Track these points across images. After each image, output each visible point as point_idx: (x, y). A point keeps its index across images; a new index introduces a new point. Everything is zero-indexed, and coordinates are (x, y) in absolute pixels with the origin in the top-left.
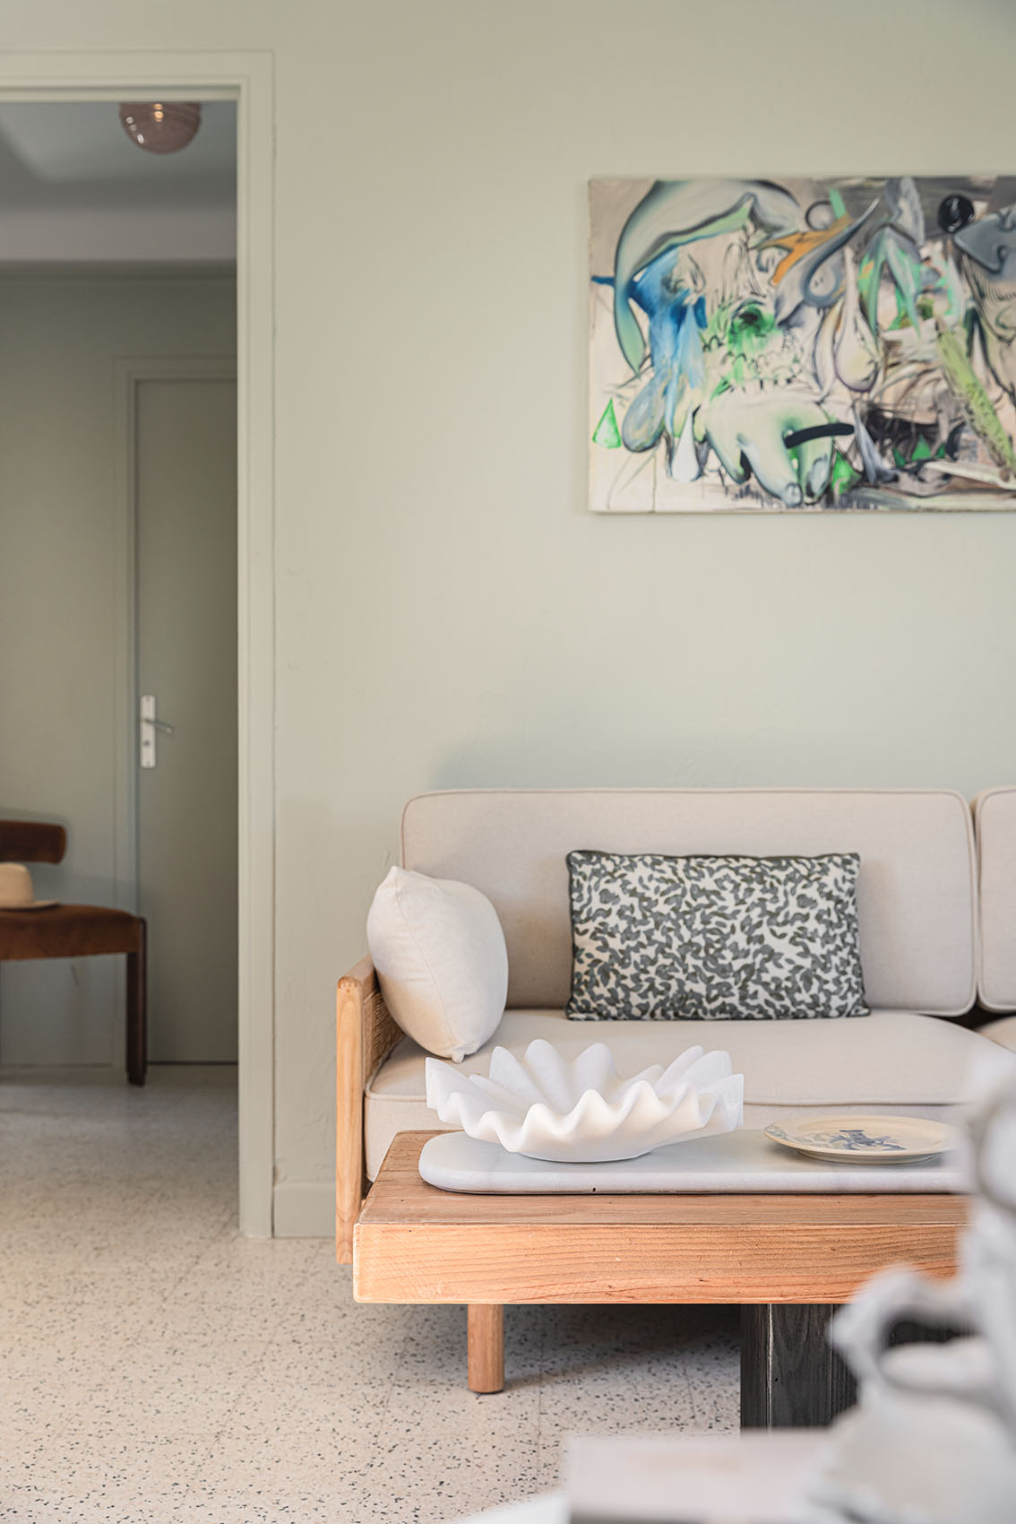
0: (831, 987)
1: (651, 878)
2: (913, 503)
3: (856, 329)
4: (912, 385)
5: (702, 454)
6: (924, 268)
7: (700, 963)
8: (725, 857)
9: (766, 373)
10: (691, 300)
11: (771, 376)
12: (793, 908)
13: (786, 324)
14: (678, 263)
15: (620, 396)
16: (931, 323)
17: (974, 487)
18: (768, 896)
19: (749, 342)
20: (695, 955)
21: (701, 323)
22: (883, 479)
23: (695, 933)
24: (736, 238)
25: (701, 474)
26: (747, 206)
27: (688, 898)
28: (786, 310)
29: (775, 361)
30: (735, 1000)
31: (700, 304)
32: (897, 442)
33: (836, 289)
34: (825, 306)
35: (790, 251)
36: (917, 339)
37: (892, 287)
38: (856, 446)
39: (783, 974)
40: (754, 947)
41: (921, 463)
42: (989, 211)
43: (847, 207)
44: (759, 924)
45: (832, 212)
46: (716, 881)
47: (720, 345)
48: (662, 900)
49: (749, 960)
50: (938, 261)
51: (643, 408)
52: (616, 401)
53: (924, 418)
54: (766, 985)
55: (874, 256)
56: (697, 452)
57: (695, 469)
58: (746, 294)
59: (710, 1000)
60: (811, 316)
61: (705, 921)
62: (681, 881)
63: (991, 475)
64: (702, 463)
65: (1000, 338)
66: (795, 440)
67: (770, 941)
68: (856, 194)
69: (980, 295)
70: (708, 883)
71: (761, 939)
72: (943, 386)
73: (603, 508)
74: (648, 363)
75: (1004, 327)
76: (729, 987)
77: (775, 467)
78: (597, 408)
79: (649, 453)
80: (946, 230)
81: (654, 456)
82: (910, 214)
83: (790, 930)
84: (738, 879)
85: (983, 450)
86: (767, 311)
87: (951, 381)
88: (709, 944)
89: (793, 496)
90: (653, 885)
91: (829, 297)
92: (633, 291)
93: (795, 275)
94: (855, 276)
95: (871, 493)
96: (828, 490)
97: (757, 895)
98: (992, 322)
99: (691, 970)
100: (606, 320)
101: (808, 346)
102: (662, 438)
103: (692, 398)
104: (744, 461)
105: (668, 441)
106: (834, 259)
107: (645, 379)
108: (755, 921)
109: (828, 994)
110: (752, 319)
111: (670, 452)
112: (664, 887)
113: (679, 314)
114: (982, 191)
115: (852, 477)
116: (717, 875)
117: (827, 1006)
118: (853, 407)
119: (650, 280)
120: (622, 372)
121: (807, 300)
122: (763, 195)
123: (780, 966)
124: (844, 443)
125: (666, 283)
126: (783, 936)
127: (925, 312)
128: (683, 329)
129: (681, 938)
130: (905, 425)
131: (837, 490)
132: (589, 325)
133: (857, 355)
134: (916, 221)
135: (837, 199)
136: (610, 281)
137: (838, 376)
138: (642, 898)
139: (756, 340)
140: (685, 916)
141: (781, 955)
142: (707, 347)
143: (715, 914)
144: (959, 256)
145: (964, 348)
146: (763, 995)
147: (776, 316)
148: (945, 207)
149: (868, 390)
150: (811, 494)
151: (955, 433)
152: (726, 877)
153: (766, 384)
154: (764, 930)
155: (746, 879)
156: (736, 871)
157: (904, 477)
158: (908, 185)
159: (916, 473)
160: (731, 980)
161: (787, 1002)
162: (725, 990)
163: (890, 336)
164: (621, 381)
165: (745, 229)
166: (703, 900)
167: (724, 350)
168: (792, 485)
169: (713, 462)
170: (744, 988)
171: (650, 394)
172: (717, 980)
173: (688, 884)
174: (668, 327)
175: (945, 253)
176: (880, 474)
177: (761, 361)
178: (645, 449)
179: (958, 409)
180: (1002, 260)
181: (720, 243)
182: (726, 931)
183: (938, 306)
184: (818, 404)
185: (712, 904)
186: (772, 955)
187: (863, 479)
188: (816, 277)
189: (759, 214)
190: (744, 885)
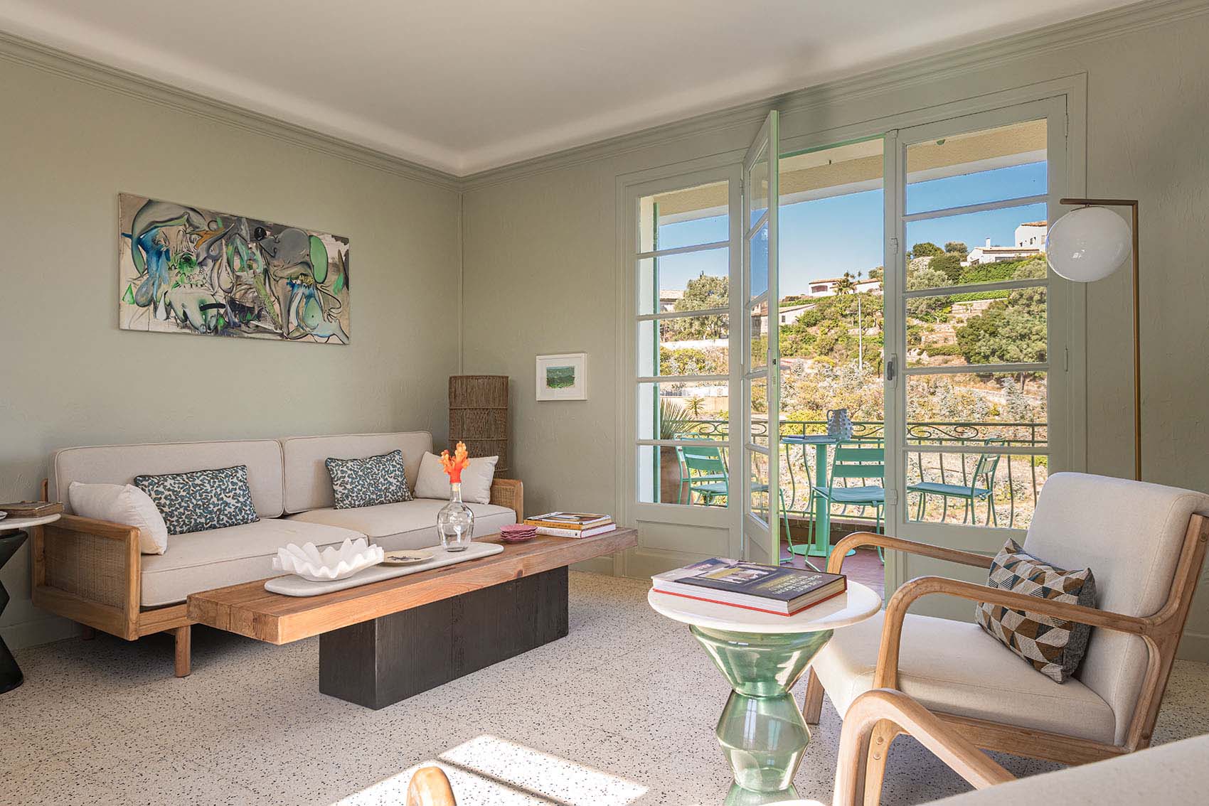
0: (248, 512)
1: (175, 483)
2: (246, 335)
3: (226, 270)
4: (246, 293)
5: (168, 310)
6: (250, 252)
7: (201, 511)
8: (200, 472)
9: (193, 281)
10: (164, 249)
11: (195, 283)
12: (231, 487)
13: (201, 264)
14: (159, 233)
15: (134, 283)
16: (252, 271)
17: (265, 331)
18: (221, 483)
19: (187, 270)
20: (199, 508)
21: (168, 259)
22: (236, 326)
23: (198, 500)
24: (181, 228)
25: (168, 318)
26: (186, 217)
27: (192, 488)
28: (201, 259)
29: (196, 278)
30: (215, 523)
31: (167, 251)
32: (240, 312)
33: (219, 253)
34: (215, 260)
35: (202, 237)
36: (247, 276)
37: (239, 257)
38: (226, 312)
39: (232, 510)
40: (220, 502)
41: (249, 321)
42: (271, 235)
43: (223, 225)
44: (221, 494)
45: (217, 225)
46: (201, 481)
47: (175, 268)
48: (182, 491)
49: (219, 507)
50: (254, 250)
51: (144, 289)
52: (132, 285)
53: (250, 305)
54: (226, 515)
55: (232, 244)
56: (166, 309)
57: (165, 316)
58: (185, 250)
59: (206, 525)
60: (210, 262)
61: (201, 496)
62: (187, 482)
63: (271, 327)
64: (168, 313)
65: (275, 280)
66: (204, 308)
67: (225, 499)
68: (227, 220)
69: (268, 264)
70: (198, 482)
71: (222, 499)
72: (256, 294)
73: (127, 328)
74: (146, 272)
75: (276, 276)
76: (213, 518)
77: (196, 317)
78: (124, 288)
79: (147, 308)
80: (257, 238)
81: (148, 309)
82: (245, 231)
83: (231, 494)
84: (209, 479)
85: (269, 318)
86: (194, 258)
87: (258, 291)
88: (204, 504)
89: (203, 329)
90: (177, 486)
91: (216, 256)
92: (139, 242)
93: (204, 246)
94: (226, 251)
95: (231, 330)
96: (216, 327)
97: (217, 484)
98: (272, 273)
99: (199, 514)
100: (128, 252)
101: (209, 273)
102: (151, 302)
103: (164, 287)
104: (185, 313)
105: (154, 304)
106: (218, 242)
107: (145, 278)
108: (219, 493)
109: (248, 515)
110: (187, 260)
111: (156, 309)
112: (181, 486)
113: (159, 254)
114: (269, 228)
115: (224, 324)
116: (201, 478)
117: (248, 519)
118: (225, 298)
119: (147, 238)
120: (136, 274)
121: (209, 256)
122: (192, 213)
123: (231, 508)
124: (222, 311)
125: (154, 241)
126: (230, 496)
127: (250, 267)
128: (160, 261)
129: (193, 503)
130: (244, 307)
131: (219, 328)
132: (120, 253)
133: (226, 280)
134: (247, 234)
135: (219, 220)
136: (130, 236)
137: (219, 286)
138: (174, 491)
139: (189, 269)
140: (193, 495)
141: (230, 504)
142: (170, 269)
143: (204, 492)
144: (262, 249)
145: (263, 282)
146: (226, 519)
147: (197, 260)
148: (256, 231)
149: (231, 293)
150: (210, 329)
151: (260, 311)
152: (204, 478)
153: (193, 286)
154: (223, 495)
155: (212, 478)
156: (207, 475)
157: (243, 325)
158: (244, 220)
159: (247, 324)
160: (214, 515)
161: (234, 520)
162: (212, 519)
163: (238, 274)
164: (135, 278)
165: (185, 225)
166: (198, 488)
167: (177, 271)
168: (202, 325)
169: (173, 314)
170: (218, 518)
171: (147, 284)
172: (209, 516)
173: (190, 483)
174: (154, 259)
175: (256, 246)
176: (234, 323)
177: (191, 277)
178: (145, 306)
179: (261, 303)
180: (275, 253)
181: (175, 229)
182: (209, 498)
183: (255, 266)
184: (212, 295)
185: (202, 489)
186: (227, 504)
187: (228, 325)
188: (212, 248)
189: (190, 220)
190: (212, 481)
